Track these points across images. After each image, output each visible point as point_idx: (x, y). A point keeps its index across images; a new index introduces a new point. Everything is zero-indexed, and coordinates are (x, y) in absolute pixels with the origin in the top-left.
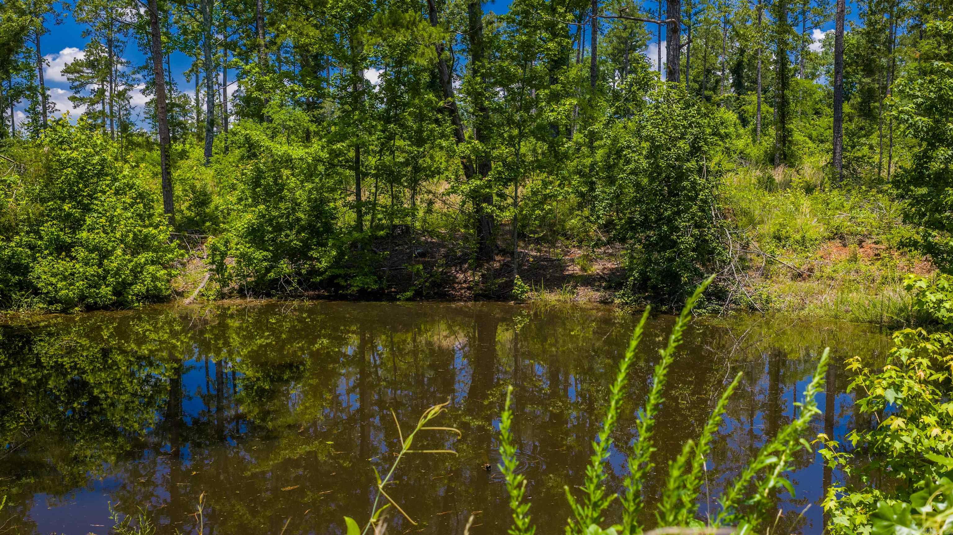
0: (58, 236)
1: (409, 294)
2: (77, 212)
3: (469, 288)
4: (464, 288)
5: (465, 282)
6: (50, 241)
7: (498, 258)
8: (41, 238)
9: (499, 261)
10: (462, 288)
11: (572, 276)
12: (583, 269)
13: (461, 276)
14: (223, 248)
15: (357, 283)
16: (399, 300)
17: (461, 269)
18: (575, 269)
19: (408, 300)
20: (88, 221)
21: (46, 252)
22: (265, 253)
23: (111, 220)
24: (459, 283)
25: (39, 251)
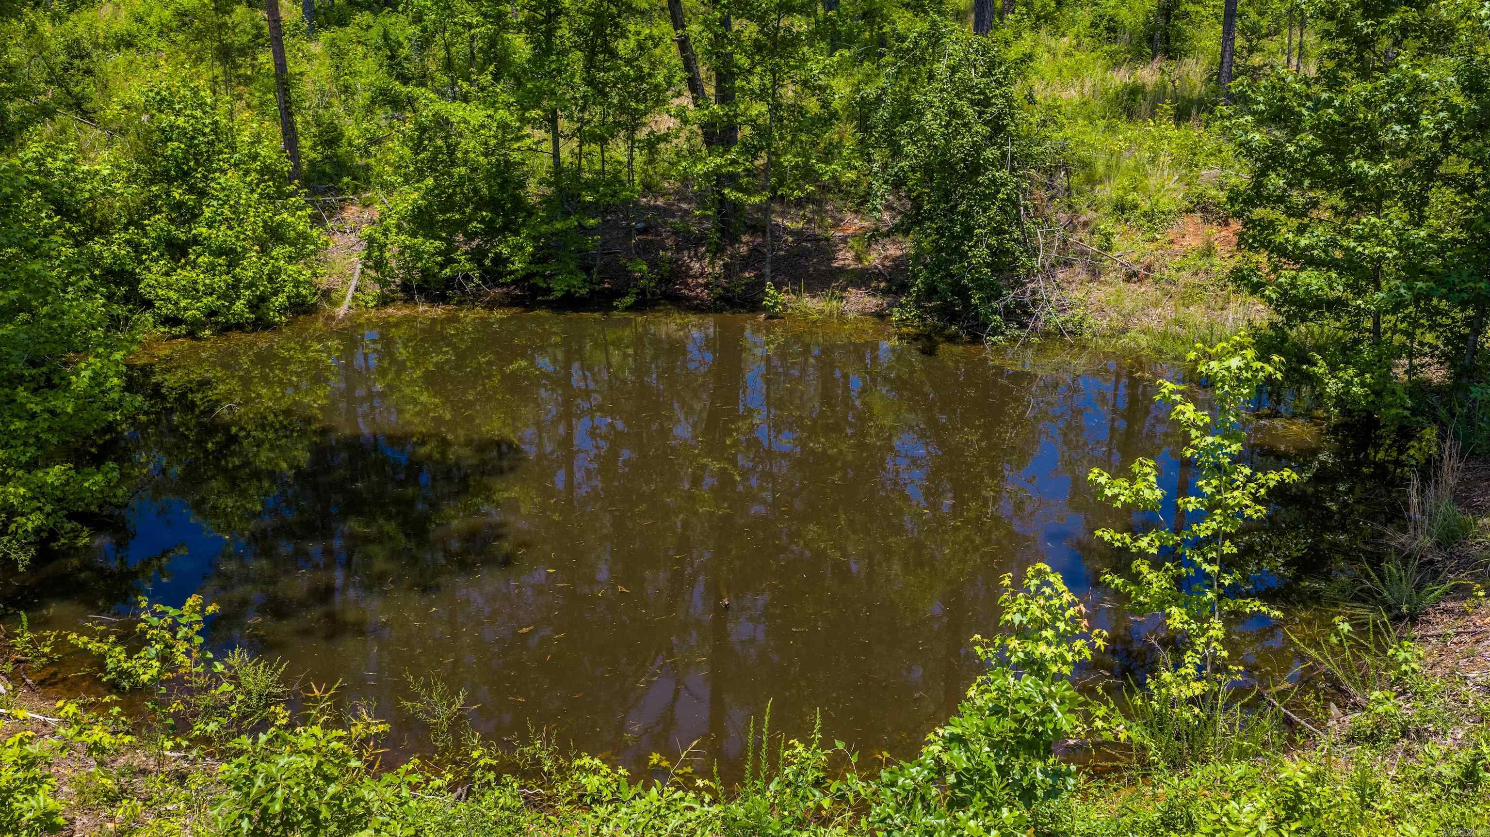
0: (169, 232)
1: (629, 300)
2: (190, 199)
3: (706, 286)
4: (701, 285)
5: (701, 275)
6: (158, 238)
7: (745, 238)
8: (146, 235)
9: (747, 244)
10: (698, 285)
11: (842, 270)
12: (858, 258)
13: (696, 266)
14: (382, 239)
15: (559, 287)
16: (616, 308)
17: (696, 255)
18: (845, 258)
19: (628, 309)
20: (207, 213)
21: (155, 254)
22: (437, 243)
23: (234, 209)
24: (694, 277)
25: (145, 252)
